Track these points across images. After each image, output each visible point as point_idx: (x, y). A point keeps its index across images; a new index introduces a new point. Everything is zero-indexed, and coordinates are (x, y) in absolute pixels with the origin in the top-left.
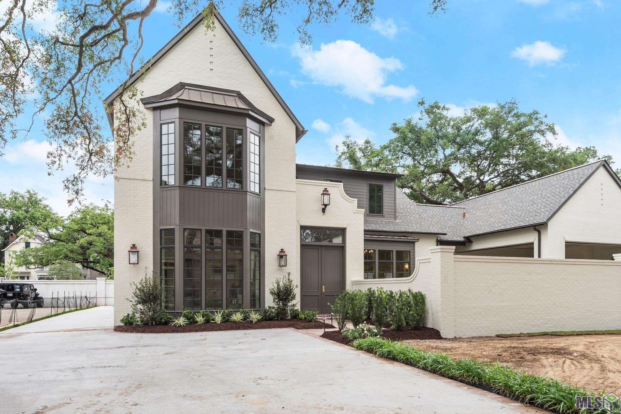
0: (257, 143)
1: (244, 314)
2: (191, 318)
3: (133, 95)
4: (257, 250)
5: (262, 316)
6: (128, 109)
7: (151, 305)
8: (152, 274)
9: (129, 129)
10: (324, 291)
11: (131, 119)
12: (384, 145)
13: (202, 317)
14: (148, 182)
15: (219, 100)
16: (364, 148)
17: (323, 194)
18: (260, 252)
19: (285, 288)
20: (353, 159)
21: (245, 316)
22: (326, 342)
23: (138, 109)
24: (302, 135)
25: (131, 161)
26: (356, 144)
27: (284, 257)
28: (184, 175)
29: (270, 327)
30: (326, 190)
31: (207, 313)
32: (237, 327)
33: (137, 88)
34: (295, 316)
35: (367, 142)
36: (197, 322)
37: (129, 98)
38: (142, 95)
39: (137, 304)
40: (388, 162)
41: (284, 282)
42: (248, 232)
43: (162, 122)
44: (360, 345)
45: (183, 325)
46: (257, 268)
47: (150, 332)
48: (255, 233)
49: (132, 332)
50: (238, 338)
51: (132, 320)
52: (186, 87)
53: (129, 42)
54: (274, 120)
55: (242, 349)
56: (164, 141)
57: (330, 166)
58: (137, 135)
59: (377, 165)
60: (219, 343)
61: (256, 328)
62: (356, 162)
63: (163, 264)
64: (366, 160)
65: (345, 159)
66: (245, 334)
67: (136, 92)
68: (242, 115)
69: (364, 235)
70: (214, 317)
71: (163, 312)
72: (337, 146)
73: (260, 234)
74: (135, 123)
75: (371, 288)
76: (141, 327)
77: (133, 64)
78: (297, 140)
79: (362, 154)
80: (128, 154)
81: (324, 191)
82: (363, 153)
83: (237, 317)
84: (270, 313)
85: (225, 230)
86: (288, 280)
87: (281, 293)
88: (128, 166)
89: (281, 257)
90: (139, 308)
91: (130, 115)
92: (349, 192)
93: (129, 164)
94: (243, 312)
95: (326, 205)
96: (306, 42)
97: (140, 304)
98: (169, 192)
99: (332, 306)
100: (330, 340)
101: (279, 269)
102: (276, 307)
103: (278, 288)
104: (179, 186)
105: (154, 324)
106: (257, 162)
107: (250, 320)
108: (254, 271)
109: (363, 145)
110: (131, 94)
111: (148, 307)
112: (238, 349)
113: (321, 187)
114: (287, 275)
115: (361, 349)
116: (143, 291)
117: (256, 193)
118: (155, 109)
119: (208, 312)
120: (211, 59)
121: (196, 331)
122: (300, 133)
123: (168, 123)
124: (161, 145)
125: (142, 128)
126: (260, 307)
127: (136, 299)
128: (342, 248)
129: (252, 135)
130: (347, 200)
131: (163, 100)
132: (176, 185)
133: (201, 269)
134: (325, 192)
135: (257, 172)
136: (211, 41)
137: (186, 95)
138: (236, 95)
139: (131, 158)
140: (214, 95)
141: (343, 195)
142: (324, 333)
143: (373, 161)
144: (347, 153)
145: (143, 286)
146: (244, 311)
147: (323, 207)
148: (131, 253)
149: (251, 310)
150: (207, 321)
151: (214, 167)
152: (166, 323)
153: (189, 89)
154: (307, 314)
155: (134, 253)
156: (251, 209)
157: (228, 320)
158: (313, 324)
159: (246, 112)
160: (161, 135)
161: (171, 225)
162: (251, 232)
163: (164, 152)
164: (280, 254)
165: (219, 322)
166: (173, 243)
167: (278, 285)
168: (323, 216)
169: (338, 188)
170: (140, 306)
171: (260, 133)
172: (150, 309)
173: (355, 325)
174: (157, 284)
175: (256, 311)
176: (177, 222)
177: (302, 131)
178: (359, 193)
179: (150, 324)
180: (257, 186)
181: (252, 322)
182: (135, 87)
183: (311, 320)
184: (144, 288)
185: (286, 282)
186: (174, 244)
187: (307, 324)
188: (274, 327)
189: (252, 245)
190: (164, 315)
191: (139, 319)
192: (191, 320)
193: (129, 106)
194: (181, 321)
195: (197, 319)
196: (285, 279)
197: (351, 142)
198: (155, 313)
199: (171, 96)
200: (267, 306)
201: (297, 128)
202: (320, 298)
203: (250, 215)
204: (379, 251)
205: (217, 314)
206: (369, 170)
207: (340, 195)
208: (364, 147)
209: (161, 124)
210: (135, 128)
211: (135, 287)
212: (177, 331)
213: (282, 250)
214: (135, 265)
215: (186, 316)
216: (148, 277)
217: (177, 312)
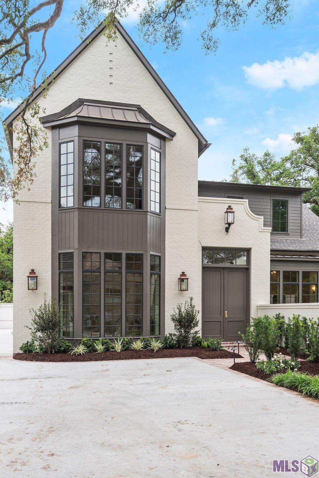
0: (158, 160)
1: (144, 342)
2: (90, 346)
3: (36, 113)
4: (157, 274)
5: (163, 344)
6: (30, 128)
7: (50, 333)
8: (51, 300)
9: (31, 149)
10: (227, 316)
11: (32, 139)
12: (286, 157)
13: (101, 345)
14: (47, 204)
15: (119, 115)
16: (263, 161)
17: (227, 212)
18: (160, 276)
19: (187, 313)
20: (251, 174)
21: (146, 344)
22: (239, 376)
23: (40, 128)
24: (205, 149)
25: (31, 183)
26: (255, 157)
27: (185, 280)
28: (83, 196)
29: (171, 356)
30: (230, 207)
31: (106, 341)
32: (138, 356)
33: (39, 106)
34: (197, 344)
35: (267, 155)
36: (97, 351)
37: (32, 116)
38: (44, 112)
39: (36, 332)
40: (289, 175)
41: (186, 308)
42: (148, 255)
43: (61, 141)
44: (280, 381)
45: (83, 354)
46: (157, 293)
47: (50, 361)
48: (155, 256)
49: (31, 361)
50: (141, 370)
51: (31, 348)
52: (85, 103)
53: (31, 57)
54: (175, 134)
55: (149, 383)
56: (63, 161)
57: (227, 182)
58: (38, 155)
59: (278, 179)
60: (123, 375)
61: (158, 357)
62: (254, 176)
63: (61, 288)
64: (265, 173)
65: (243, 174)
66: (148, 364)
67: (38, 110)
68: (143, 130)
69: (271, 255)
70: (114, 345)
71: (62, 340)
72: (234, 161)
73: (160, 257)
74: (37, 142)
75: (279, 314)
76: (41, 356)
77: (36, 80)
78: (200, 154)
79: (260, 168)
80: (29, 175)
81: (227, 209)
82: (262, 166)
83: (138, 345)
84: (171, 341)
85: (124, 252)
86: (191, 305)
87: (183, 320)
88: (29, 189)
89: (181, 280)
90: (38, 335)
91: (32, 134)
92: (254, 209)
93: (30, 187)
94: (144, 340)
95: (230, 224)
96: (210, 49)
97: (39, 331)
98: (68, 214)
99: (243, 335)
100: (242, 373)
101: (180, 294)
102: (177, 334)
103: (180, 314)
104: (78, 208)
105: (53, 352)
106: (158, 180)
107: (151, 348)
108: (154, 296)
109: (262, 158)
110: (34, 112)
111: (47, 334)
112: (146, 383)
113: (224, 205)
114: (189, 300)
115: (282, 386)
116: (42, 318)
117: (157, 213)
118: (53, 128)
119: (108, 340)
120: (111, 72)
121: (96, 360)
122: (202, 146)
123: (67, 142)
124: (60, 165)
125: (44, 148)
126: (160, 334)
127: (35, 326)
128: (246, 270)
129: (153, 152)
130: (253, 217)
131: (63, 118)
132: (75, 207)
133: (100, 294)
134: (229, 210)
135: (158, 190)
136: (110, 54)
137: (85, 112)
138: (136, 109)
139: (33, 180)
140: (114, 110)
141: (248, 213)
142: (234, 365)
143: (272, 175)
144: (245, 167)
145: (42, 313)
146: (144, 338)
147: (227, 226)
148: (30, 278)
149: (152, 338)
150: (107, 350)
151: (114, 186)
152: (65, 351)
153: (88, 105)
154: (211, 342)
155: (33, 278)
156: (152, 230)
157: (128, 348)
158: (218, 353)
159: (147, 126)
160: (60, 154)
161: (69, 249)
162: (151, 255)
163: (63, 172)
164: (182, 278)
165: (119, 351)
166: (72, 267)
167: (180, 311)
168: (227, 236)
169: (242, 206)
170: (39, 334)
171: (161, 149)
172: (49, 337)
173: (269, 356)
174: (56, 310)
175: (157, 339)
176: (76, 246)
177: (205, 145)
178: (262, 210)
179: (49, 352)
180: (158, 205)
181: (153, 350)
182: (38, 104)
183: (216, 348)
184: (43, 314)
185: (188, 307)
186: (73, 269)
187: (212, 353)
188: (176, 356)
189: (153, 267)
190: (63, 342)
191: (38, 347)
192: (91, 348)
193: (31, 125)
194: (81, 349)
195: (97, 347)
196: (187, 304)
197: (249, 155)
198: (54, 341)
199: (70, 113)
200: (167, 333)
201: (200, 143)
202: (222, 324)
203: (150, 236)
204: (285, 272)
205: (117, 341)
206: (268, 184)
207: (245, 213)
208: (263, 159)
209: (59, 143)
210: (36, 148)
211: (34, 314)
212: (77, 360)
213: (183, 273)
214: (34, 291)
215: (84, 344)
216: (47, 304)
217: (77, 340)
